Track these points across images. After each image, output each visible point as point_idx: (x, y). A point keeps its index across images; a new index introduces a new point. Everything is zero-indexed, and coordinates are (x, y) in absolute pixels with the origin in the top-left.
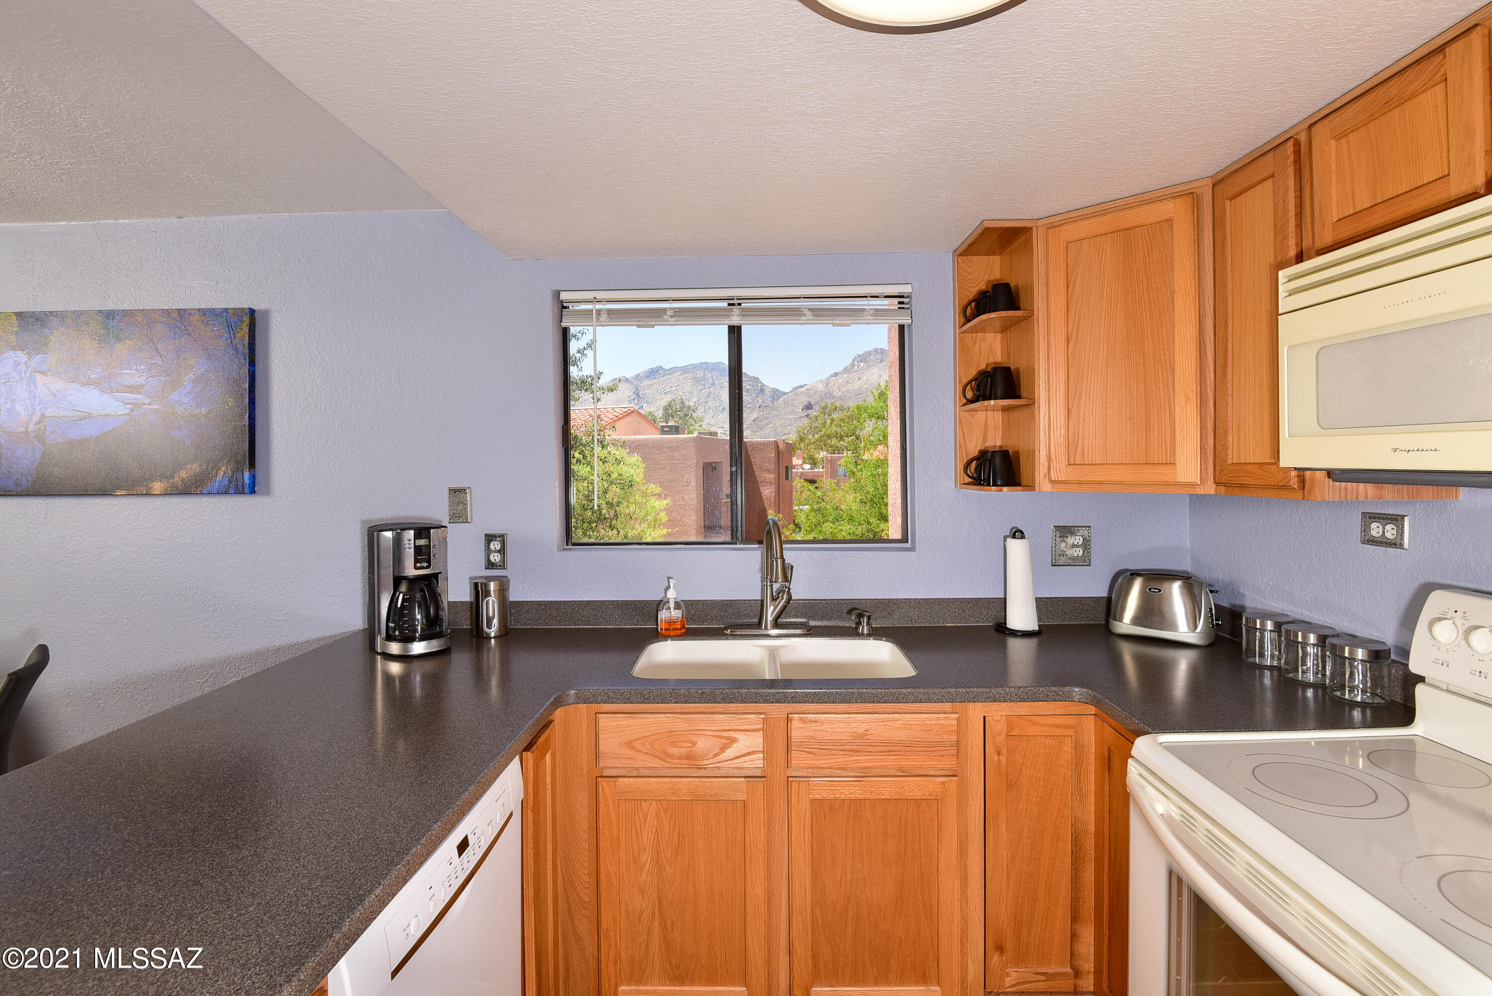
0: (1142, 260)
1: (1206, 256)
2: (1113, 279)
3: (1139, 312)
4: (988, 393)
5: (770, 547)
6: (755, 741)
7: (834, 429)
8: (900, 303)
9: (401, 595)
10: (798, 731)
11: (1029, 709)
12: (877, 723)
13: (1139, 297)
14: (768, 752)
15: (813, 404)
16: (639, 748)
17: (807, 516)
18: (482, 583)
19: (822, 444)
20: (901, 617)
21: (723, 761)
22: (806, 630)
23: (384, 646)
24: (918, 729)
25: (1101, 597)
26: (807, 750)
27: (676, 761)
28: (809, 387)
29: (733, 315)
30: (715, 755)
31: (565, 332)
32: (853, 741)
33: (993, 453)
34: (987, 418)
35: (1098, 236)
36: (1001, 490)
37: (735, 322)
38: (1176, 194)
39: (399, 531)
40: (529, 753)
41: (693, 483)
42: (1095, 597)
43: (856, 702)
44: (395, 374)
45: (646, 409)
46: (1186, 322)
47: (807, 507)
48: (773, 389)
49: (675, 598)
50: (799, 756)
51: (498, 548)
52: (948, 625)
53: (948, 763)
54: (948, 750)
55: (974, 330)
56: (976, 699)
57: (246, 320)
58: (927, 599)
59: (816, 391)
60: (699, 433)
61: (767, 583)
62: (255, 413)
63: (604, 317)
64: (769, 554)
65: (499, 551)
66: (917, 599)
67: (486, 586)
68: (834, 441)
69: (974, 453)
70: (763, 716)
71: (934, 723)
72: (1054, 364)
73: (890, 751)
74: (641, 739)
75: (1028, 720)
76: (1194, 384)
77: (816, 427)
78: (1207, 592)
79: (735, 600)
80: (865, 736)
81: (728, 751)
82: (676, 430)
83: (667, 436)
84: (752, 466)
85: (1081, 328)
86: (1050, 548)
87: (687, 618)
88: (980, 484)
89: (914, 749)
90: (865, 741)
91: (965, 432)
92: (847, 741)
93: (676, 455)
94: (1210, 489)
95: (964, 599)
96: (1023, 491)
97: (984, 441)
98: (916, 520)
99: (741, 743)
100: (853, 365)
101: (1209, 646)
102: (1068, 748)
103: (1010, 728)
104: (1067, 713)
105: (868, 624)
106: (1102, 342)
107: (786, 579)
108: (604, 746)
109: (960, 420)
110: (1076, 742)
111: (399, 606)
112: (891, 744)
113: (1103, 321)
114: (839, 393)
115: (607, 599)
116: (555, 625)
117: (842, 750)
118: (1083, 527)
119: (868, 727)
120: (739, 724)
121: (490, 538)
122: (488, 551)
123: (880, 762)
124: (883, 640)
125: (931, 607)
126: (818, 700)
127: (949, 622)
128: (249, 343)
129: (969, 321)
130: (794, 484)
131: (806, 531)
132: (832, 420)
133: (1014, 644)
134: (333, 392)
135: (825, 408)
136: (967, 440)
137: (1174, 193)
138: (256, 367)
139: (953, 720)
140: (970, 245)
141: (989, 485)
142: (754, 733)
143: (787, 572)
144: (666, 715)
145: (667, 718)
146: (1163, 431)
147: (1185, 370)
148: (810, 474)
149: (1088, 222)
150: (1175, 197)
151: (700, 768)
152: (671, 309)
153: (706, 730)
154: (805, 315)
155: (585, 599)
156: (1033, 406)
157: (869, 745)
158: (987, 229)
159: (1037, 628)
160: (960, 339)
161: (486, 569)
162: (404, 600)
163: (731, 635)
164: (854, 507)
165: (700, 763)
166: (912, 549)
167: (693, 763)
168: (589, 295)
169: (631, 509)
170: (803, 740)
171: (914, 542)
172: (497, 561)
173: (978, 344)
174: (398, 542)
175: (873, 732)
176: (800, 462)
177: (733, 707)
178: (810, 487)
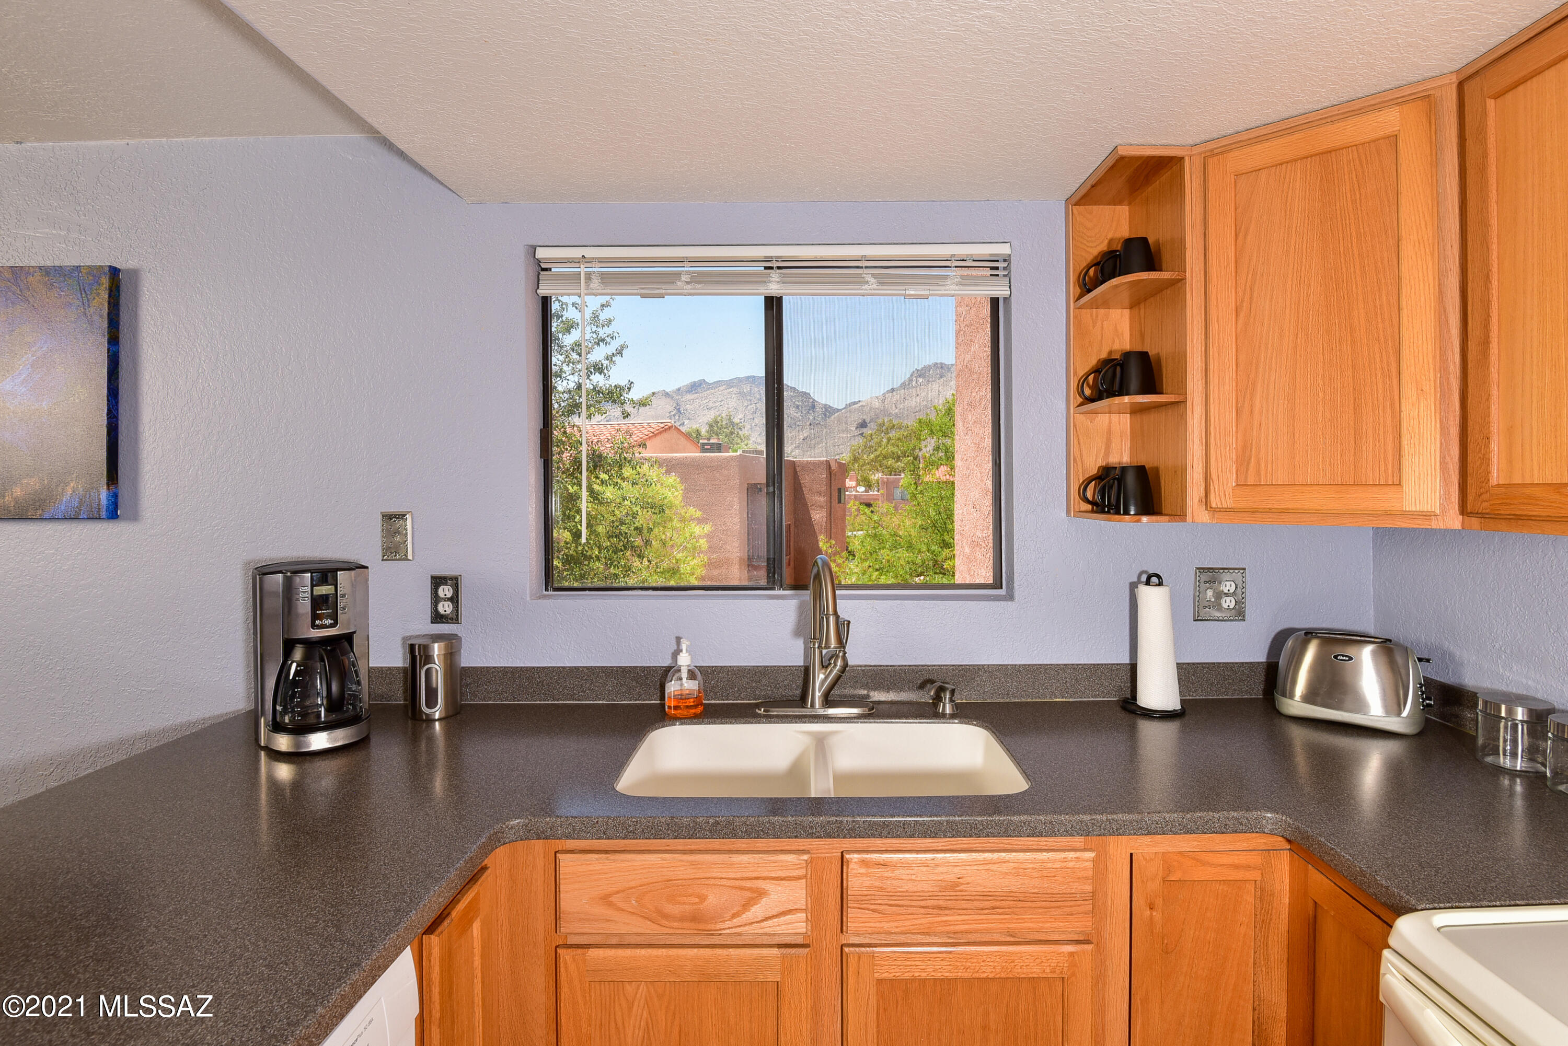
0: (1349, 195)
1: (1448, 186)
2: (1304, 223)
3: (1344, 270)
4: (1116, 387)
5: (818, 596)
6: (796, 894)
7: (890, 448)
8: (992, 268)
9: (294, 665)
10: (857, 881)
11: (1196, 843)
12: (976, 867)
13: (1344, 247)
14: (815, 911)
15: (867, 422)
16: (621, 904)
17: (862, 542)
18: (420, 645)
19: (878, 463)
20: (994, 690)
21: (745, 925)
22: (867, 709)
23: (268, 739)
24: (1036, 874)
25: (1258, 663)
26: (873, 907)
27: (675, 924)
28: (864, 404)
29: (770, 282)
30: (734, 916)
31: (545, 302)
32: (940, 894)
33: (1124, 469)
34: (1110, 423)
35: (1281, 164)
36: (1139, 521)
37: (773, 291)
38: (1400, 100)
39: (289, 574)
40: (432, 937)
41: (736, 507)
42: (1251, 663)
43: (945, 837)
44: (309, 357)
45: (688, 426)
46: (1419, 281)
47: (862, 532)
48: (825, 405)
49: (689, 666)
50: (859, 916)
51: (449, 595)
52: (1058, 700)
53: (1079, 924)
54: (1079, 906)
55: (1094, 305)
56: (1121, 831)
57: (105, 281)
58: (1029, 665)
59: (872, 408)
60: (743, 452)
61: (814, 645)
62: (117, 410)
63: (595, 283)
64: (818, 605)
65: (450, 600)
66: (1016, 665)
67: (426, 649)
68: (890, 462)
69: (1093, 470)
70: (805, 857)
71: (1058, 866)
72: (1216, 345)
73: (994, 908)
74: (623, 891)
75: (1194, 859)
76: (1431, 371)
77: (871, 447)
78: (1415, 661)
79: (771, 667)
80: (958, 886)
81: (753, 909)
82: (718, 448)
83: (708, 454)
84: (801, 488)
85: (1255, 295)
86: (1192, 596)
87: (706, 689)
88: (1103, 512)
89: (1030, 904)
90: (958, 893)
91: (1082, 441)
92: (931, 894)
93: (718, 475)
94: (1454, 521)
95: (1077, 665)
96: (1169, 522)
97: (1107, 453)
98: (1015, 560)
99: (774, 896)
100: (910, 380)
101: (1419, 735)
102: (1249, 898)
103: (1169, 869)
104: (1251, 848)
105: (951, 700)
106: (1287, 312)
107: (841, 644)
108: (568, 902)
109: (1075, 426)
110: (1262, 889)
111: (291, 678)
112: (995, 898)
113: (1289, 283)
114: (896, 411)
115: (598, 665)
116: (527, 699)
117: (923, 907)
118: (1236, 569)
119: (963, 871)
120: (770, 869)
121: (437, 581)
122: (436, 599)
123: (980, 924)
124: (973, 724)
125: (1034, 676)
126: (889, 833)
127: (1057, 693)
128: (109, 314)
129: (1089, 291)
130: (849, 506)
131: (861, 559)
132: (889, 440)
133: (1149, 730)
134: (225, 382)
135: (882, 425)
136: (1084, 453)
137: (1398, 98)
138: (121, 346)
139: (1087, 861)
140: (1093, 186)
141: (1118, 513)
142: (793, 883)
143: (843, 627)
144: (660, 855)
145: (663, 860)
146: (1382, 437)
147: (1417, 351)
148: (865, 497)
149: (1266, 144)
150: (1400, 102)
151: (712, 934)
152: (687, 273)
153: (721, 878)
154: (867, 282)
155: (568, 665)
156: (1182, 405)
157: (963, 900)
158: (1122, 158)
159: (1179, 707)
160: (1075, 317)
161: (432, 623)
162: (297, 673)
163: (765, 716)
164: (914, 533)
165: (712, 927)
166: (1010, 597)
167: (702, 926)
168: (576, 253)
169: (668, 535)
170: (866, 893)
171: (1011, 587)
172: (448, 612)
173: (1099, 324)
174: (289, 589)
175: (969, 880)
176: (854, 484)
177: (761, 843)
178: (866, 510)
